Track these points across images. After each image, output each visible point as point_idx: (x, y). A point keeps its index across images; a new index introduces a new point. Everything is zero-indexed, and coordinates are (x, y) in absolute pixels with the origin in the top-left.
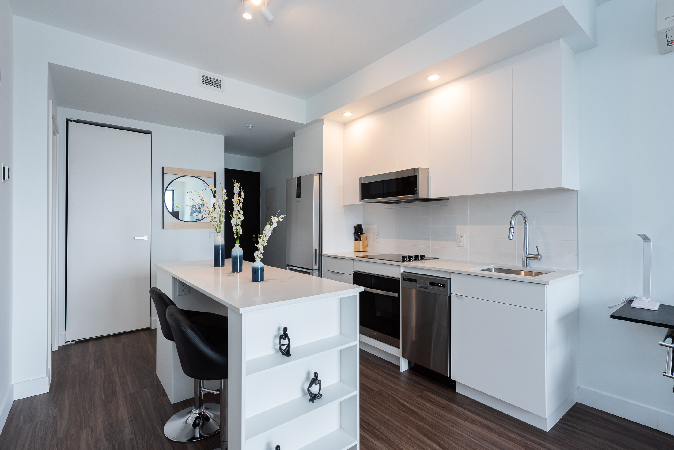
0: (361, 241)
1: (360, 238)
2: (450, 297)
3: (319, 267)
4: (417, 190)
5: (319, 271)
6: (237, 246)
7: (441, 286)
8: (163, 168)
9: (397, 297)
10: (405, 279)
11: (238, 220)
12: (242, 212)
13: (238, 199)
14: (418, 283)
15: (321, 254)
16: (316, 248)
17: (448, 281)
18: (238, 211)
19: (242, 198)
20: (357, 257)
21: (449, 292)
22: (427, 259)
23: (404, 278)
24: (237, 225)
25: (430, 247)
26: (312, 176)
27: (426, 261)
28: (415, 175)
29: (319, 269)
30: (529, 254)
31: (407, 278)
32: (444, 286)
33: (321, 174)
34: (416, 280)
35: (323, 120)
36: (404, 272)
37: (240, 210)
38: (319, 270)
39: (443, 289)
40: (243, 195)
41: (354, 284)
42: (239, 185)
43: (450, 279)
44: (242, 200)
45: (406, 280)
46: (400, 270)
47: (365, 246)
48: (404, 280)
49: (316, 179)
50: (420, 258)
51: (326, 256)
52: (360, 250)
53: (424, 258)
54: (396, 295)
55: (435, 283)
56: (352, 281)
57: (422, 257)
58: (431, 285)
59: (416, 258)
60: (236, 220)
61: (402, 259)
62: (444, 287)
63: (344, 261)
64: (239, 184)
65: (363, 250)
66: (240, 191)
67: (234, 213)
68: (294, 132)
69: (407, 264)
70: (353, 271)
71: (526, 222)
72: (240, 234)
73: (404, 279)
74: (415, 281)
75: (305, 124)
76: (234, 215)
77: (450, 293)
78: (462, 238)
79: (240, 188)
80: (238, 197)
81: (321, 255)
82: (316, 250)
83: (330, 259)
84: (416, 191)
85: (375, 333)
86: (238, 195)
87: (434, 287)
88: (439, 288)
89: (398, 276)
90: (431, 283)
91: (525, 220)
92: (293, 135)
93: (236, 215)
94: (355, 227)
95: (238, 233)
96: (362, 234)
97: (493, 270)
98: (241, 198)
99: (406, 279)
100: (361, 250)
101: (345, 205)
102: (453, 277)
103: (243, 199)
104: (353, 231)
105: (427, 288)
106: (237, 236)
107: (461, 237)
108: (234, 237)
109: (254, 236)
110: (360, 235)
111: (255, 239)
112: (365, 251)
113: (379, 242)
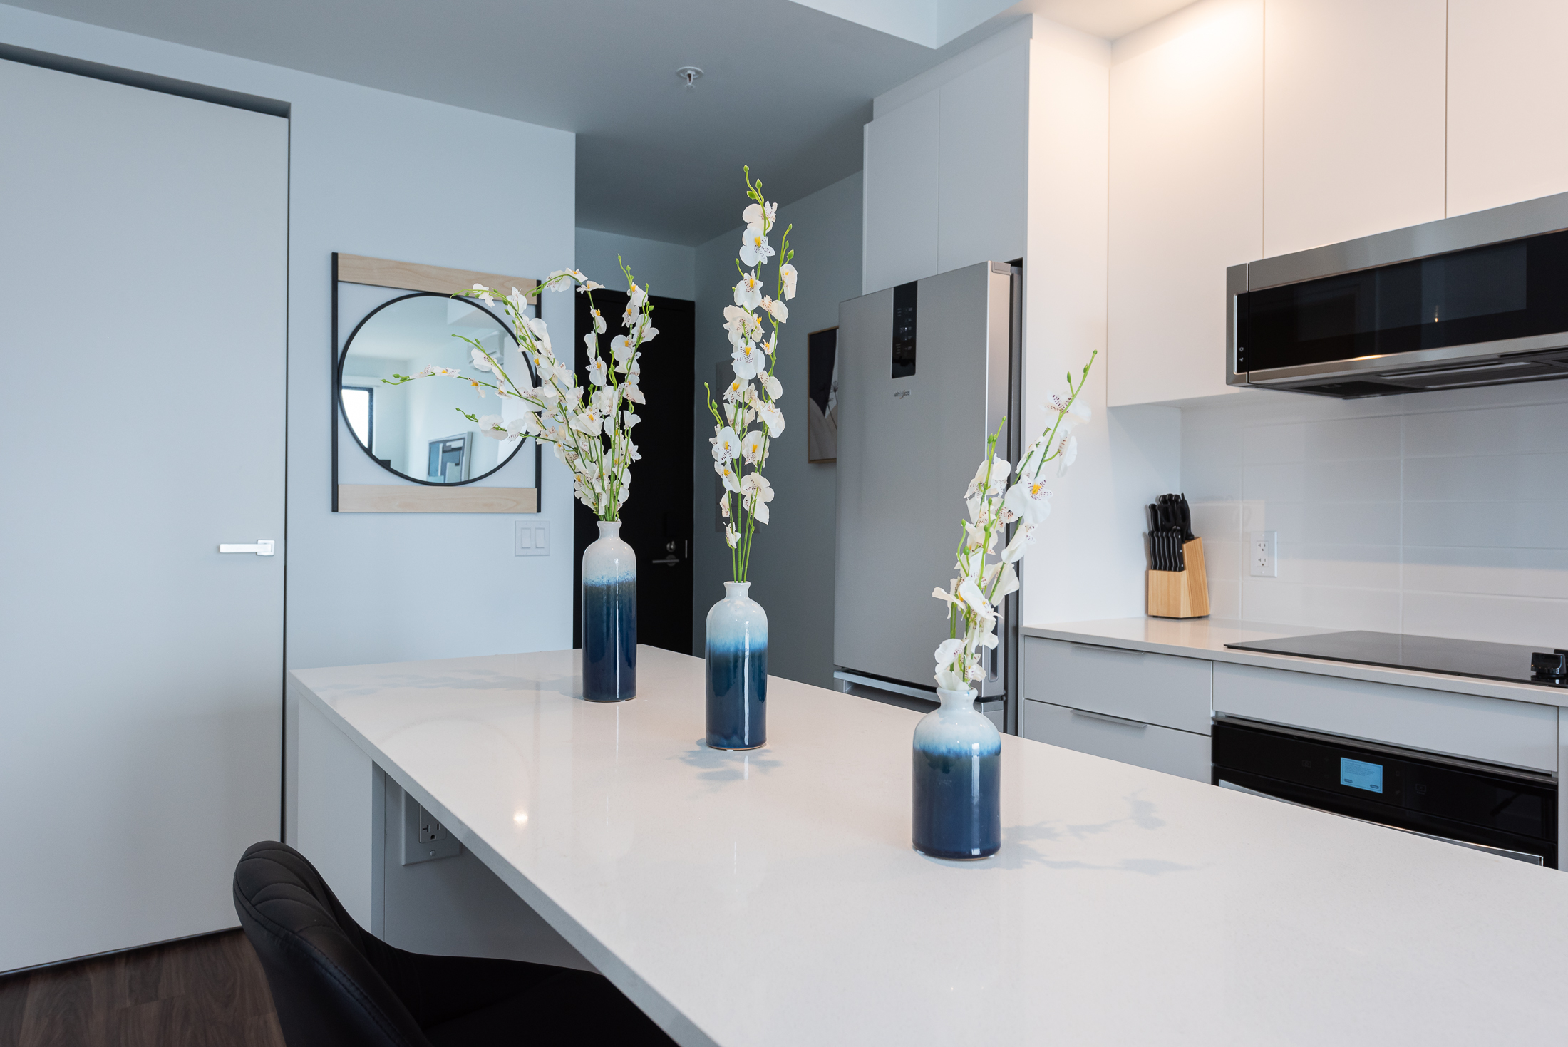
0: (1183, 569)
1: (1181, 556)
3: (1006, 688)
5: (1005, 704)
6: (738, 591)
8: (335, 257)
11: (754, 436)
12: (775, 388)
13: (759, 311)
15: (1016, 629)
18: (756, 382)
19: (783, 299)
20: (1230, 647)
24: (743, 468)
26: (978, 272)
29: (1006, 695)
33: (1018, 264)
35: (1028, 17)
37: (764, 376)
38: (1003, 699)
40: (789, 276)
41: (1215, 782)
42: (771, 210)
44: (780, 312)
46: (1559, 732)
47: (1198, 593)
49: (997, 285)
51: (1047, 637)
52: (1178, 612)
56: (1206, 764)
60: (742, 436)
61: (1535, 669)
63: (1149, 663)
64: (775, 205)
65: (1193, 609)
66: (773, 253)
67: (728, 394)
68: (872, 102)
70: (1212, 714)
72: (756, 523)
75: (935, 47)
76: (730, 409)
79: (774, 238)
80: (764, 292)
83: (1066, 650)
86: (761, 284)
92: (866, 113)
93: (740, 405)
94: (1152, 506)
95: (745, 513)
96: (1188, 537)
98: (778, 303)
100: (1185, 609)
101: (1113, 410)
103: (789, 304)
104: (1141, 525)
106: (739, 535)
108: (725, 541)
109: (672, 547)
110: (1183, 542)
111: (673, 556)
112: (1199, 617)
113: (1274, 577)
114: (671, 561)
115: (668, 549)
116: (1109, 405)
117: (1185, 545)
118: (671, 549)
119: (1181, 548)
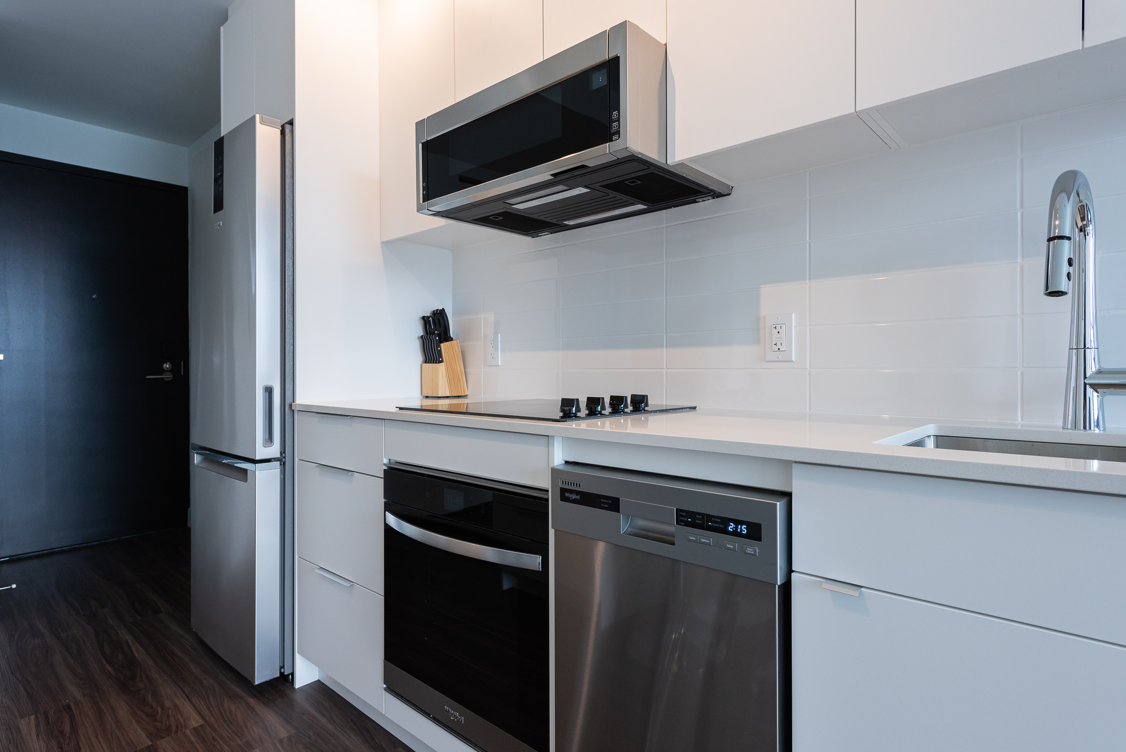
0: (442, 362)
1: (440, 353)
2: (786, 588)
3: (283, 451)
4: (618, 120)
5: (283, 464)
7: (739, 535)
9: (539, 572)
10: (567, 495)
14: (627, 517)
15: (291, 405)
16: (268, 384)
17: (780, 505)
20: (401, 408)
21: (784, 566)
22: (655, 412)
23: (563, 491)
25: (665, 371)
27: (652, 418)
28: (612, 55)
29: (284, 457)
30: (1099, 372)
31: (577, 492)
32: (755, 532)
33: (291, 123)
34: (618, 499)
36: (567, 463)
38: (282, 460)
39: (752, 548)
43: (787, 496)
45: (574, 501)
46: (549, 456)
47: (457, 378)
48: (564, 498)
50: (630, 408)
51: (308, 411)
52: (437, 392)
53: (647, 405)
54: (532, 561)
55: (709, 517)
57: (639, 404)
58: (687, 524)
59: (617, 404)
61: (562, 410)
62: (759, 539)
63: (357, 425)
65: (451, 390)
69: (582, 427)
70: (385, 461)
71: (1086, 226)
73: (565, 495)
74: (613, 505)
77: (790, 571)
78: (782, 331)
81: (288, 408)
82: (269, 391)
84: (615, 124)
85: (456, 713)
87: (708, 538)
88: (731, 543)
89: (543, 481)
90: (687, 518)
91: (1083, 219)
94: (423, 318)
96: (448, 337)
97: (930, 443)
99: (574, 496)
100: (444, 391)
101: (382, 242)
102: (800, 488)
104: (418, 330)
105: (669, 541)
107: (778, 327)
109: (167, 366)
110: (441, 342)
111: (169, 373)
112: (459, 396)
113: (499, 366)
114: (168, 377)
115: (165, 368)
116: (383, 241)
117: (442, 344)
118: (167, 368)
119: (440, 347)
